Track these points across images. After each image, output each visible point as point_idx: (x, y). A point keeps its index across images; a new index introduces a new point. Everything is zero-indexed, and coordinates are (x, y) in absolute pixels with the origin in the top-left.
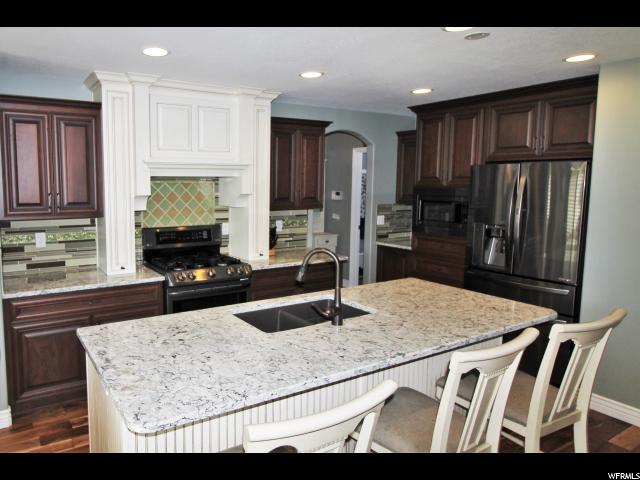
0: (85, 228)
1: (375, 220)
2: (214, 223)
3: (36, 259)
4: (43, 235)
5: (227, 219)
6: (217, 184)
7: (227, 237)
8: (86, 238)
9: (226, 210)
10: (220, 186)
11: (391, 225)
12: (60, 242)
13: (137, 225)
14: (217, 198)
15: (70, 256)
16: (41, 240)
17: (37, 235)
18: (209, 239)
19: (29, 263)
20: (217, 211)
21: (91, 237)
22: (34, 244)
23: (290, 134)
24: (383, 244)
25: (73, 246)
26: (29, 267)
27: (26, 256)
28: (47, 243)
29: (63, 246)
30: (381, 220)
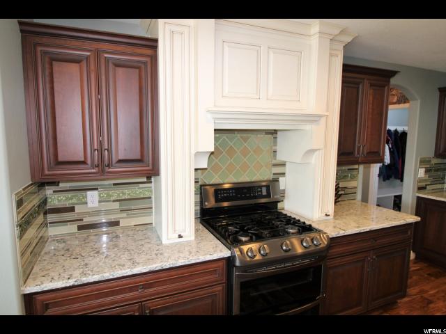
0: (141, 185)
1: (416, 173)
2: (271, 177)
3: (87, 220)
4: (96, 193)
5: (284, 174)
6: (276, 138)
7: (283, 192)
8: (142, 196)
9: (283, 164)
10: (278, 140)
11: (429, 177)
12: (114, 201)
13: (196, 182)
14: (275, 152)
15: (124, 215)
16: (93, 198)
17: (89, 193)
18: (268, 195)
19: (81, 223)
20: (275, 165)
21: (147, 194)
22: (86, 203)
23: (358, 84)
24: (421, 195)
25: (127, 204)
26: (80, 228)
27: (76, 217)
28: (100, 202)
29: (117, 205)
30: (421, 173)
